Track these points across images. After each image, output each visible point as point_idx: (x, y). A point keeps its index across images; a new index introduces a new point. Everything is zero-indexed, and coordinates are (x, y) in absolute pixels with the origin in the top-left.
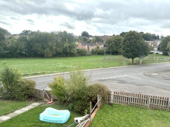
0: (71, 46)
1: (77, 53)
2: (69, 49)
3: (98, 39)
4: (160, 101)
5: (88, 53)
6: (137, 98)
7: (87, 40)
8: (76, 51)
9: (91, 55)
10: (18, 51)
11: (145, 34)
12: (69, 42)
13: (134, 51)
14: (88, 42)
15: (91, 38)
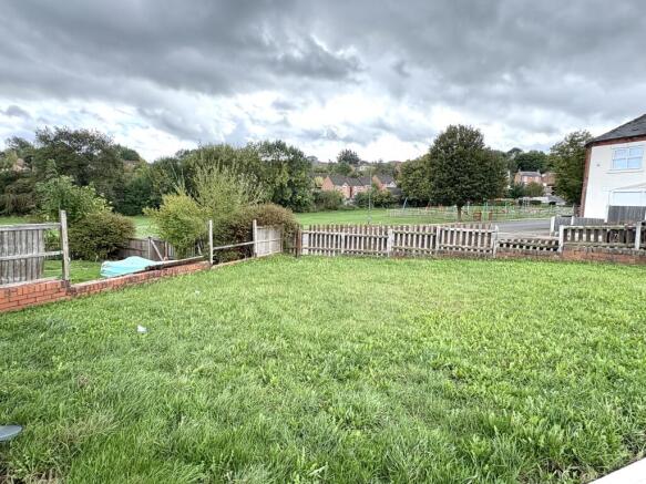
0: (296, 181)
1: (315, 201)
2: (289, 191)
3: (382, 169)
4: (418, 236)
5: (346, 203)
6: (363, 234)
7: (349, 171)
8: (309, 197)
9: (354, 209)
10: (152, 198)
11: (526, 155)
12: (290, 173)
13: (458, 182)
14: (354, 177)
15: (362, 168)
